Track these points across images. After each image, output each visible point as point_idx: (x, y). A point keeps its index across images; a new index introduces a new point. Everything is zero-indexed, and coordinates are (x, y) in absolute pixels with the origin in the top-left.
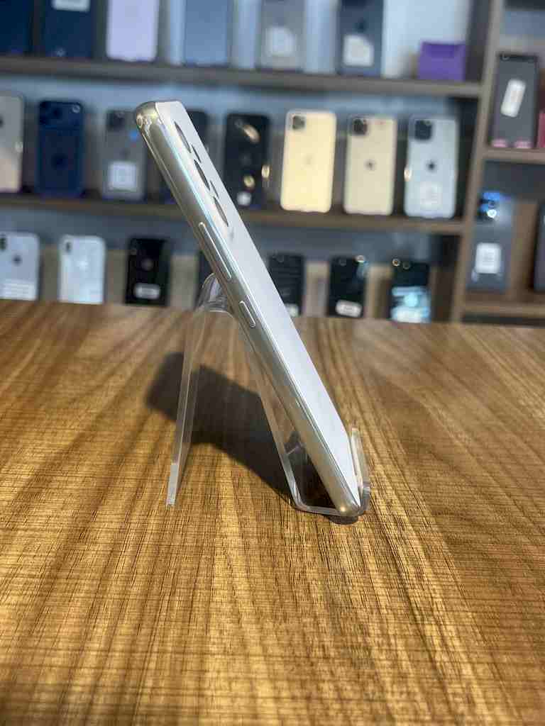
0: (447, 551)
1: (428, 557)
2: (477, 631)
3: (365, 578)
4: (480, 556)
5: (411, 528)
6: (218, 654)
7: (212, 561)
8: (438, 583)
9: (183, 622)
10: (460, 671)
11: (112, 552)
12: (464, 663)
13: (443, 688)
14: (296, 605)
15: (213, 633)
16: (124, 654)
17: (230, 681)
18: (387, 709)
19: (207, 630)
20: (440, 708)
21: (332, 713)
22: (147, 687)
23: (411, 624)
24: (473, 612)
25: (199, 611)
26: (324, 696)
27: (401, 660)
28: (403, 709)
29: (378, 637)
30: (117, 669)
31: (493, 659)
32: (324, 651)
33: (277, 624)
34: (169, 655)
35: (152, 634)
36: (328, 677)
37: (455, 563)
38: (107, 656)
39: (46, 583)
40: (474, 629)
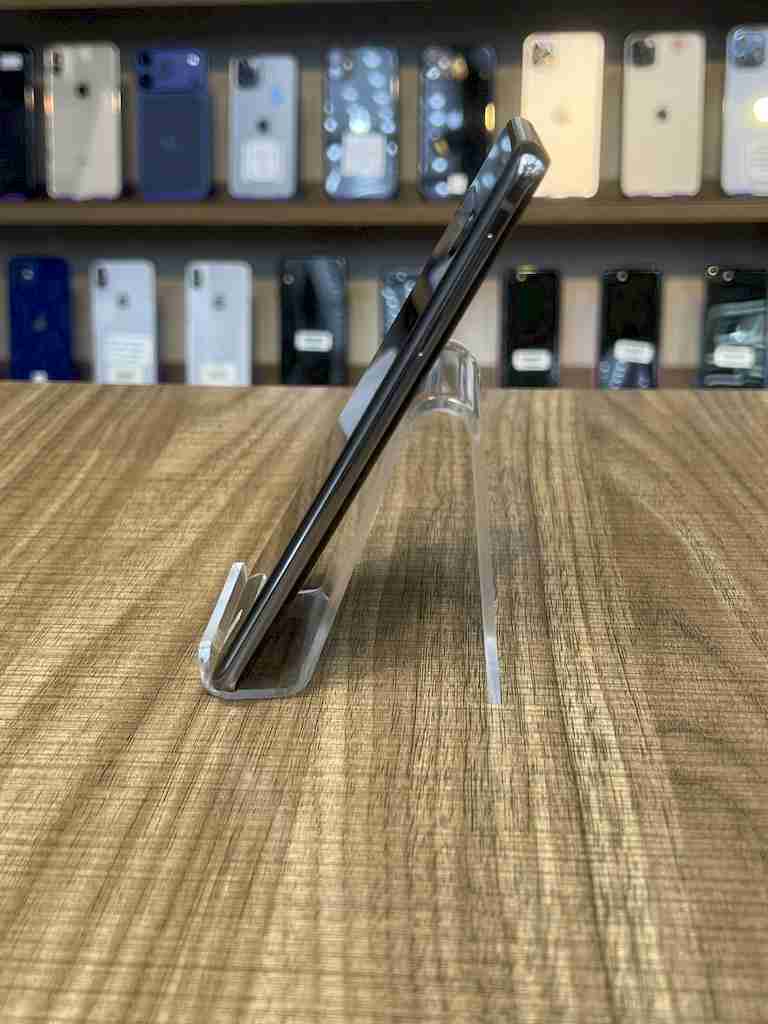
0: (671, 795)
1: (636, 806)
2: (692, 934)
3: (528, 843)
4: (724, 805)
5: (618, 756)
6: (275, 970)
7: (292, 815)
8: (645, 852)
9: (232, 917)
10: (651, 1003)
11: (145, 800)
12: (660, 990)
14: (410, 890)
15: (274, 936)
16: (133, 970)
19: (264, 931)
23: (587, 922)
24: (692, 902)
25: (257, 899)
27: (559, 984)
29: (530, 944)
30: (120, 993)
31: (709, 983)
32: (439, 967)
33: (374, 921)
34: (198, 973)
35: (180, 936)
36: (437, 1011)
37: (679, 816)
38: (108, 973)
39: (41, 854)
40: (688, 932)
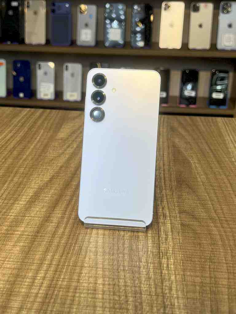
0: (180, 229)
1: (172, 231)
3: (146, 239)
4: (192, 232)
5: (169, 219)
6: (87, 267)
8: (173, 242)
9: (77, 254)
10: (170, 277)
11: (57, 226)
12: (173, 274)
13: (162, 283)
14: (118, 249)
15: (87, 259)
16: (55, 266)
17: (89, 277)
18: (141, 290)
19: (85, 258)
20: (159, 290)
21: (121, 290)
22: (61, 278)
23: (158, 258)
24: (182, 254)
25: (83, 250)
26: (120, 284)
27: (150, 272)
28: (146, 290)
29: (144, 263)
30: (53, 271)
31: (184, 274)
32: (124, 267)
33: (110, 256)
34: (70, 267)
35: (66, 259)
36: (123, 277)
37: (182, 234)
38: (50, 266)
39: (33, 238)
40: (180, 261)
